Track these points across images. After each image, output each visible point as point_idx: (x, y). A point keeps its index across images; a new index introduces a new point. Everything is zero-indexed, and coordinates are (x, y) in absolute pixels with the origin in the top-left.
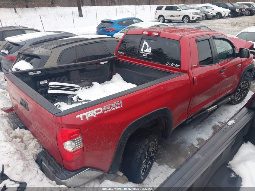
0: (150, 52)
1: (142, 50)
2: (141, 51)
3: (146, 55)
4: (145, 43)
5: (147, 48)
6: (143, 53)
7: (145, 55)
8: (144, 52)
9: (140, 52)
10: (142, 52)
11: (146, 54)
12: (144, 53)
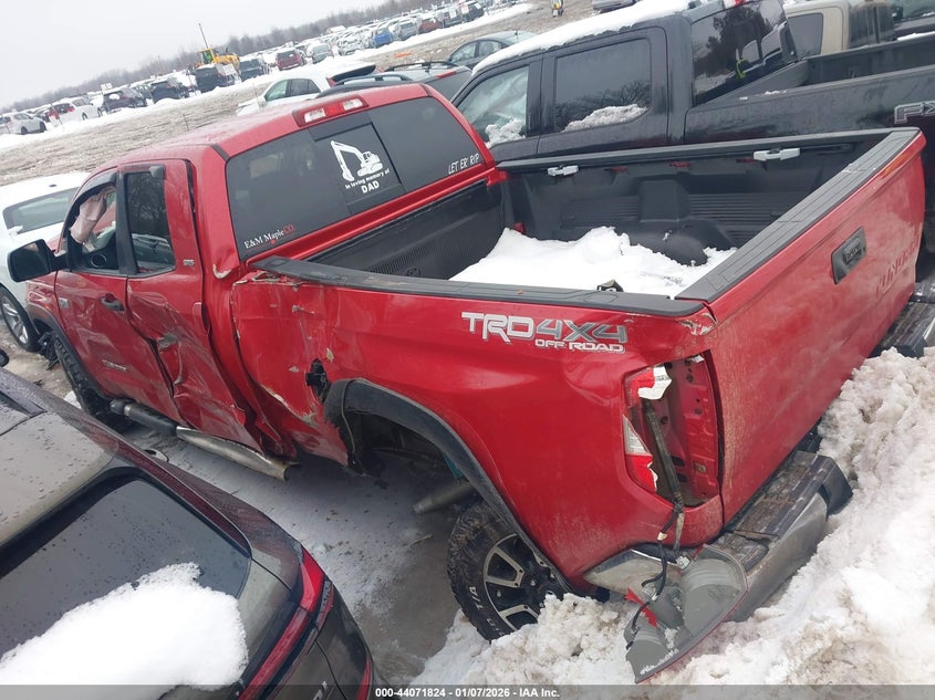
0: (380, 166)
1: (347, 175)
2: (349, 183)
3: (376, 185)
4: (339, 148)
5: (363, 160)
6: (360, 182)
7: (371, 187)
8: (357, 178)
9: (348, 187)
10: (353, 185)
11: (371, 182)
12: (363, 181)
